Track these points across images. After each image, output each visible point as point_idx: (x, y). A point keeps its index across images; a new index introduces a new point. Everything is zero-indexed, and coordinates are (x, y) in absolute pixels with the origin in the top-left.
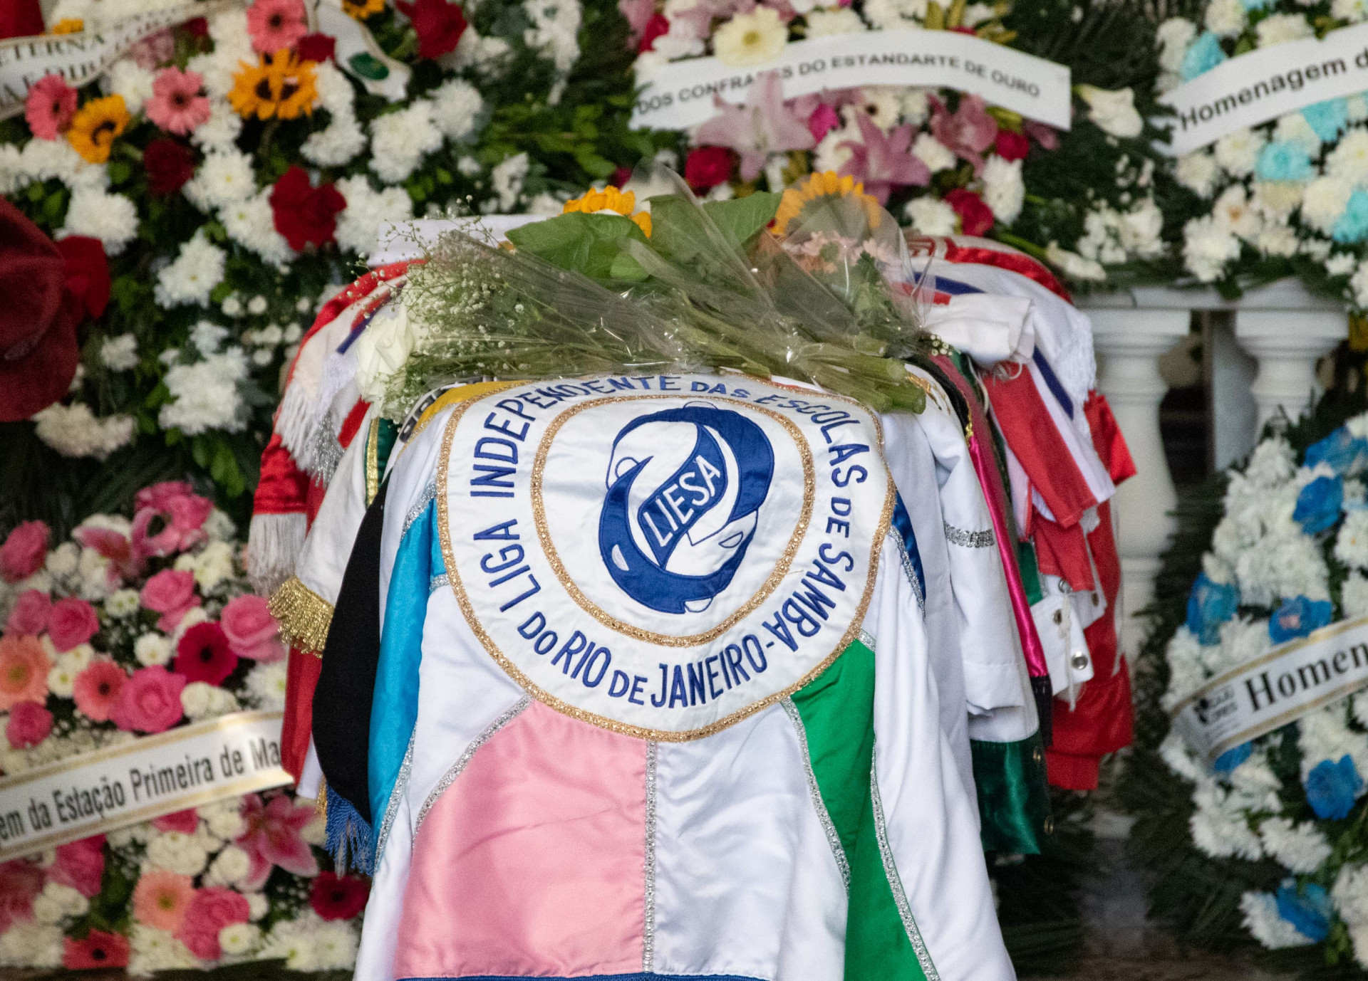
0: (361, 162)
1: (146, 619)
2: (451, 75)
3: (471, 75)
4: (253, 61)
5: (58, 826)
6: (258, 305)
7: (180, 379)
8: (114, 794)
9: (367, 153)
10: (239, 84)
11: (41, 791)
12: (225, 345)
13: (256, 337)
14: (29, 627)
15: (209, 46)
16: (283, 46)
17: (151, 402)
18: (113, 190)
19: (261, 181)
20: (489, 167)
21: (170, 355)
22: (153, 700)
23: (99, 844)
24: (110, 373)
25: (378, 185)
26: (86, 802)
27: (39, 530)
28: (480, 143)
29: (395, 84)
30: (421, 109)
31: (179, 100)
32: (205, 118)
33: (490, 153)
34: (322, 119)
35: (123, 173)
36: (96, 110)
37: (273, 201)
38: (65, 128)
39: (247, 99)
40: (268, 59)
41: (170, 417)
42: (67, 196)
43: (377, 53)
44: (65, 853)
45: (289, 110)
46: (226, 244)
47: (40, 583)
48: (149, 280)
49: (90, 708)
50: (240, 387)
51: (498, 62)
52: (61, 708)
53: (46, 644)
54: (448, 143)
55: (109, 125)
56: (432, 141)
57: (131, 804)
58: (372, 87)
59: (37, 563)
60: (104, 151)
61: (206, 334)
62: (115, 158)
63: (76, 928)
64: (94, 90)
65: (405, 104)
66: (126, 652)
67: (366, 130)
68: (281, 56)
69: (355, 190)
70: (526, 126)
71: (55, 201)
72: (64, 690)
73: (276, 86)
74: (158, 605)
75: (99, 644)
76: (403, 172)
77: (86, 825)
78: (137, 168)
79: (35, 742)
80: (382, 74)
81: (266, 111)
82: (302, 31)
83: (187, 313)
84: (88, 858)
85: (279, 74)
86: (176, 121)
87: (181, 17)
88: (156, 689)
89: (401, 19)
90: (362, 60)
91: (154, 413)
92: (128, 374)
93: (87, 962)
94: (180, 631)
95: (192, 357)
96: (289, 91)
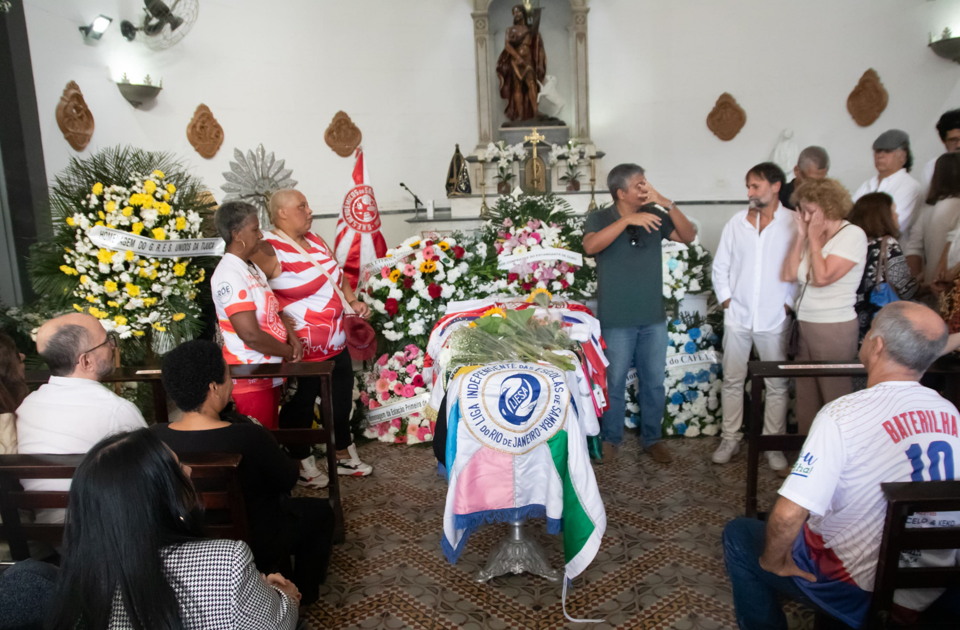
0: (445, 280)
1: (407, 374)
2: (462, 261)
3: (466, 261)
4: (424, 261)
5: (392, 416)
6: (426, 311)
7: (411, 325)
8: (402, 410)
9: (446, 278)
10: (421, 266)
11: (388, 409)
12: (420, 318)
13: (426, 317)
14: (385, 377)
15: (415, 259)
16: (429, 258)
17: (406, 329)
18: (398, 288)
19: (426, 285)
20: (470, 278)
21: (410, 320)
22: (409, 391)
23: (400, 419)
24: (399, 324)
25: (449, 284)
26: (397, 411)
27: (387, 355)
28: (468, 274)
29: (451, 264)
30: (456, 268)
31: (410, 270)
32: (415, 273)
33: (470, 276)
34: (437, 272)
35: (400, 284)
36: (394, 272)
37: (429, 289)
38: (389, 276)
39: (423, 269)
40: (427, 261)
41: (410, 333)
42: (389, 289)
43: (448, 258)
44: (394, 421)
45: (431, 271)
46: (420, 298)
47: (386, 367)
48: (405, 305)
49: (397, 392)
50: (423, 326)
51: (471, 257)
52: (391, 393)
53: (388, 380)
54: (462, 275)
55: (397, 275)
56: (459, 275)
57: (406, 411)
58: (447, 265)
59: (386, 362)
60: (396, 280)
61: (416, 316)
62: (398, 281)
63: (397, 435)
64: (394, 268)
65: (453, 268)
66: (403, 381)
67: (446, 274)
68: (429, 260)
69: (444, 286)
70: (478, 269)
71: (387, 290)
72: (392, 389)
73: (428, 266)
74: (409, 372)
75: (398, 379)
76: (453, 281)
77: (398, 416)
78: (402, 283)
79: (387, 399)
80: (449, 262)
81: (426, 271)
82: (433, 255)
83: (412, 312)
84: (398, 422)
85: (429, 264)
86: (409, 274)
87: (409, 254)
88: (409, 389)
89: (452, 251)
90: (445, 260)
91: (407, 332)
92: (402, 323)
93: (400, 442)
94: (413, 377)
95: (414, 321)
96: (431, 267)
